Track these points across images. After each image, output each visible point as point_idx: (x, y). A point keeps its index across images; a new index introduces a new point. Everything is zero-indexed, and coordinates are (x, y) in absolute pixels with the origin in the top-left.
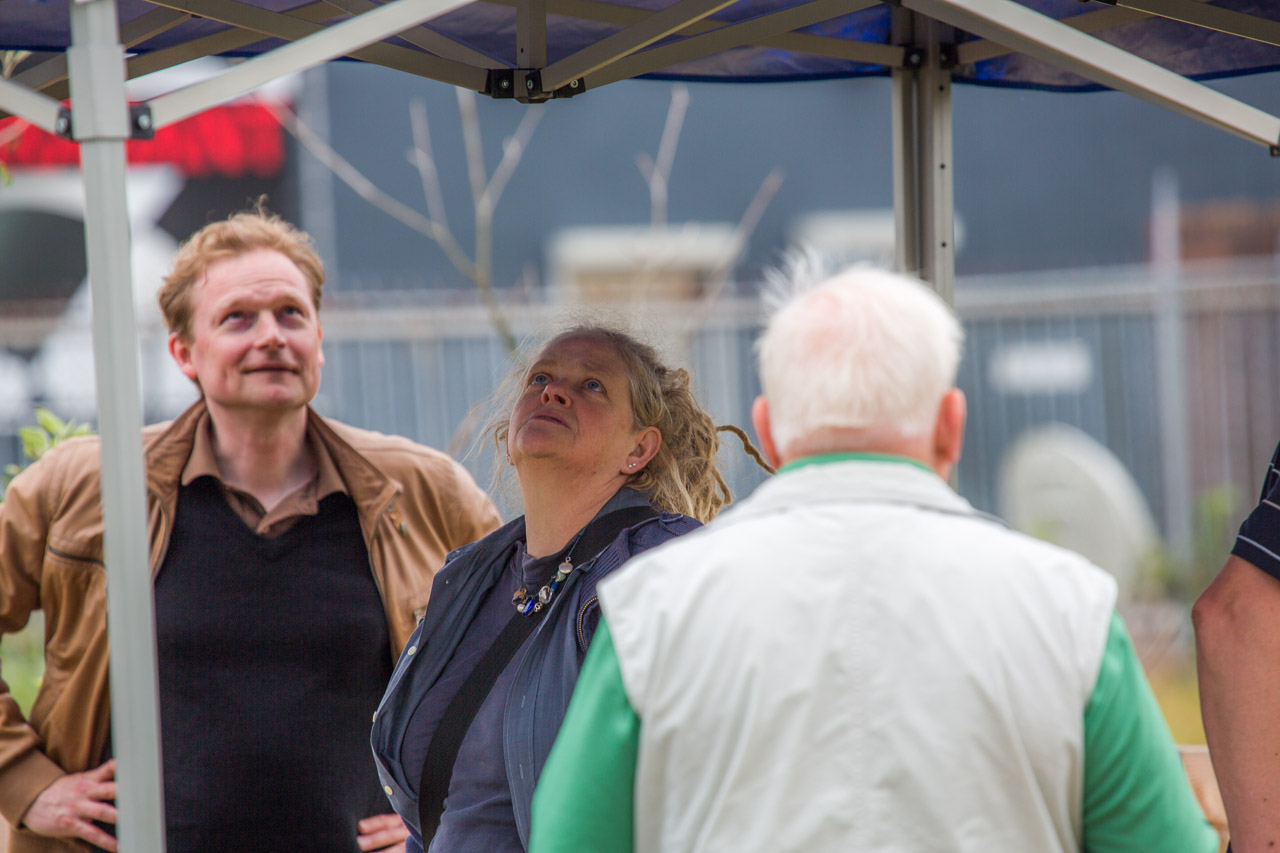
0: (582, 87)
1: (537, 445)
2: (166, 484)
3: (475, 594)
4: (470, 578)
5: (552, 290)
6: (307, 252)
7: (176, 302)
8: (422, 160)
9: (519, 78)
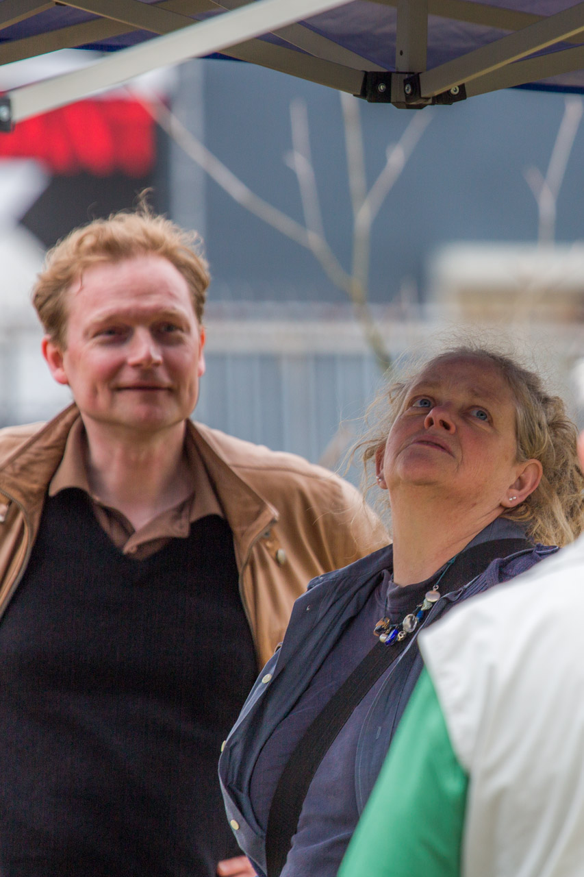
0: (462, 94)
1: (420, 472)
2: (31, 493)
3: (336, 623)
4: (331, 606)
5: (432, 308)
6: (193, 255)
7: (49, 305)
8: (300, 164)
9: (396, 82)
